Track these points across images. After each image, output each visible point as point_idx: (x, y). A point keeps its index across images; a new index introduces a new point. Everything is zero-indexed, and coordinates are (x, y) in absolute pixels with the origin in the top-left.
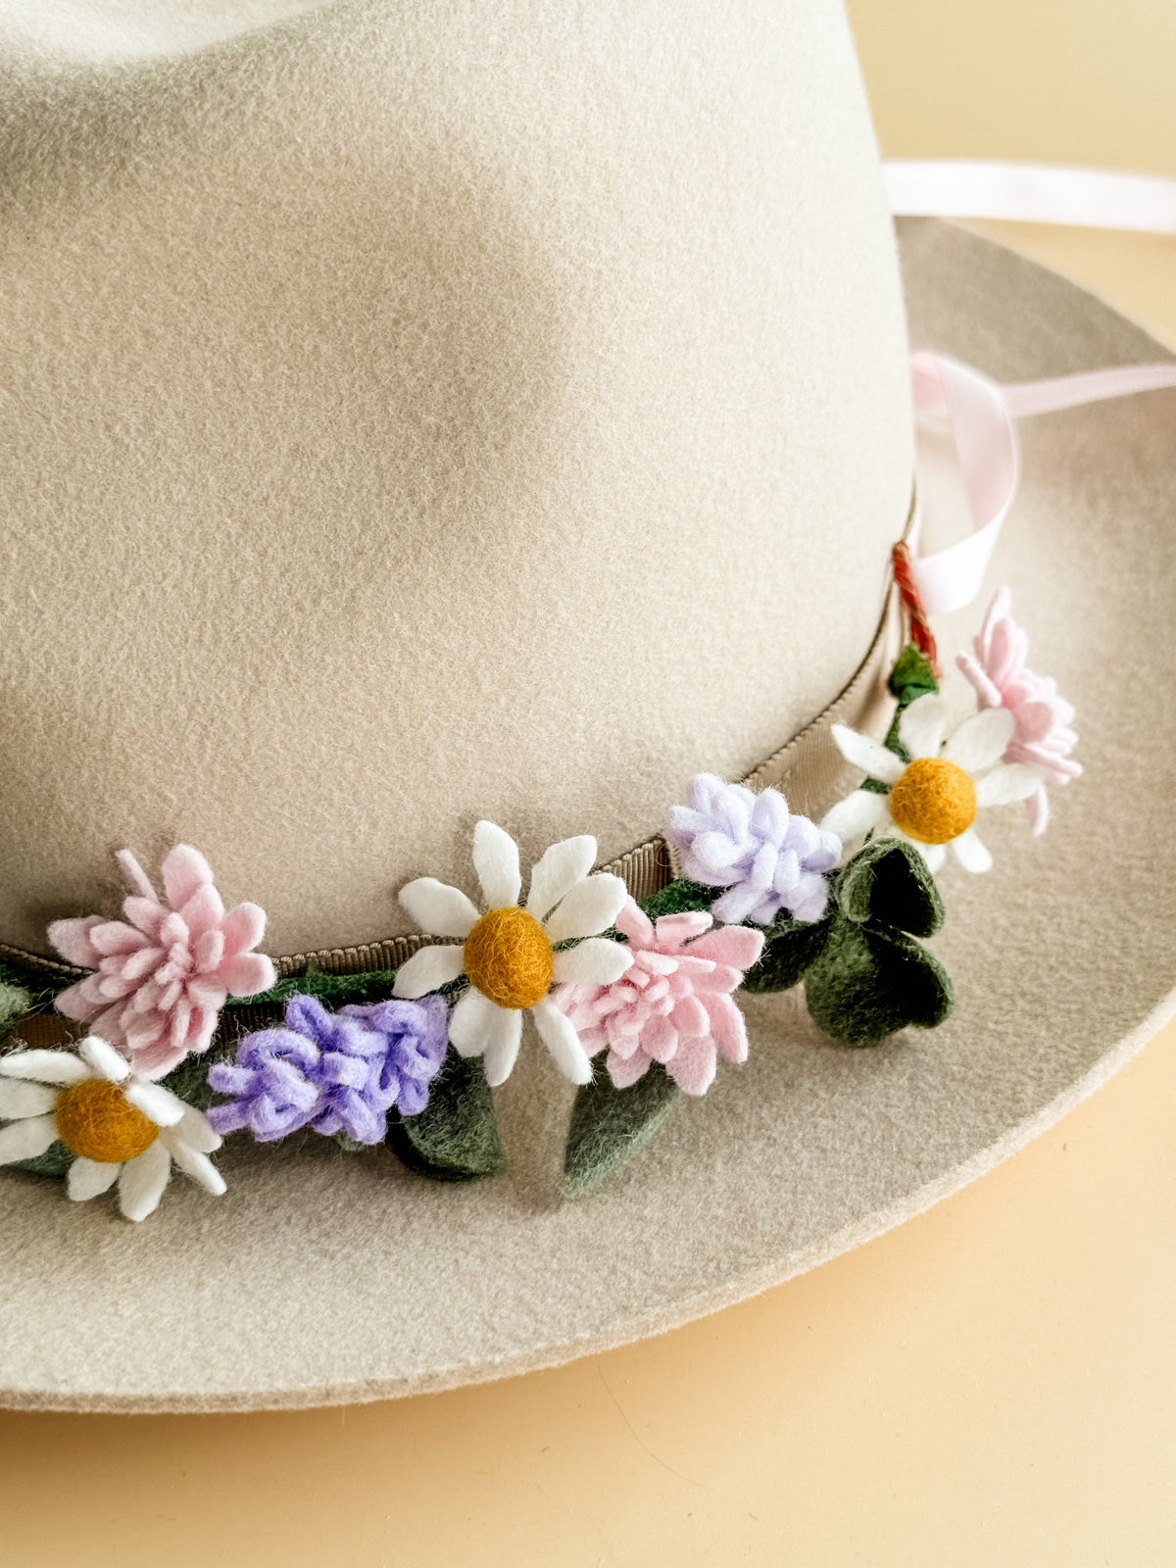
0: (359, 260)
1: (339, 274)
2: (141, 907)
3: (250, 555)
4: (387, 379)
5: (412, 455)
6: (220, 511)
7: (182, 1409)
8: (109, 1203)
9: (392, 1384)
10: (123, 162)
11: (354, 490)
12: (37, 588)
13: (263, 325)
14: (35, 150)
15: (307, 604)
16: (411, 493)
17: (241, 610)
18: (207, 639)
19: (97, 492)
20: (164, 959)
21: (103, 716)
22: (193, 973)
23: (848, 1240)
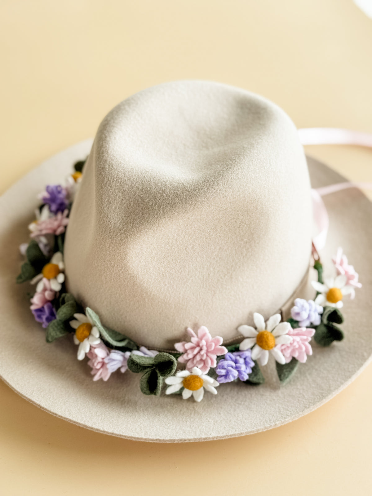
0: (235, 214)
1: (231, 217)
2: (194, 340)
3: (212, 269)
4: (238, 234)
5: (242, 246)
6: (206, 262)
7: (233, 437)
8: (192, 399)
9: (269, 427)
10: (196, 204)
11: (231, 254)
12: (172, 280)
13: (215, 227)
14: (178, 203)
15: (223, 277)
16: (242, 254)
17: (210, 280)
18: (204, 287)
19: (183, 261)
20: (201, 350)
21: (186, 304)
22: (207, 352)
23: (343, 388)
